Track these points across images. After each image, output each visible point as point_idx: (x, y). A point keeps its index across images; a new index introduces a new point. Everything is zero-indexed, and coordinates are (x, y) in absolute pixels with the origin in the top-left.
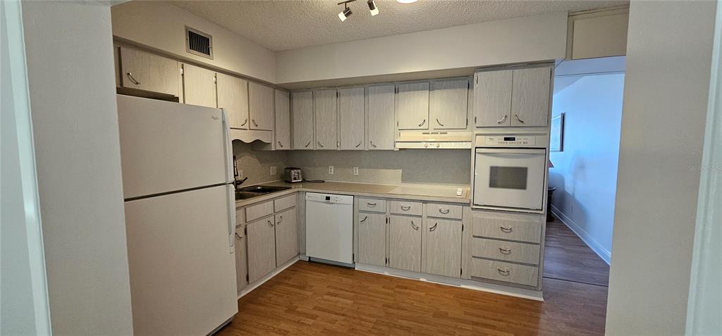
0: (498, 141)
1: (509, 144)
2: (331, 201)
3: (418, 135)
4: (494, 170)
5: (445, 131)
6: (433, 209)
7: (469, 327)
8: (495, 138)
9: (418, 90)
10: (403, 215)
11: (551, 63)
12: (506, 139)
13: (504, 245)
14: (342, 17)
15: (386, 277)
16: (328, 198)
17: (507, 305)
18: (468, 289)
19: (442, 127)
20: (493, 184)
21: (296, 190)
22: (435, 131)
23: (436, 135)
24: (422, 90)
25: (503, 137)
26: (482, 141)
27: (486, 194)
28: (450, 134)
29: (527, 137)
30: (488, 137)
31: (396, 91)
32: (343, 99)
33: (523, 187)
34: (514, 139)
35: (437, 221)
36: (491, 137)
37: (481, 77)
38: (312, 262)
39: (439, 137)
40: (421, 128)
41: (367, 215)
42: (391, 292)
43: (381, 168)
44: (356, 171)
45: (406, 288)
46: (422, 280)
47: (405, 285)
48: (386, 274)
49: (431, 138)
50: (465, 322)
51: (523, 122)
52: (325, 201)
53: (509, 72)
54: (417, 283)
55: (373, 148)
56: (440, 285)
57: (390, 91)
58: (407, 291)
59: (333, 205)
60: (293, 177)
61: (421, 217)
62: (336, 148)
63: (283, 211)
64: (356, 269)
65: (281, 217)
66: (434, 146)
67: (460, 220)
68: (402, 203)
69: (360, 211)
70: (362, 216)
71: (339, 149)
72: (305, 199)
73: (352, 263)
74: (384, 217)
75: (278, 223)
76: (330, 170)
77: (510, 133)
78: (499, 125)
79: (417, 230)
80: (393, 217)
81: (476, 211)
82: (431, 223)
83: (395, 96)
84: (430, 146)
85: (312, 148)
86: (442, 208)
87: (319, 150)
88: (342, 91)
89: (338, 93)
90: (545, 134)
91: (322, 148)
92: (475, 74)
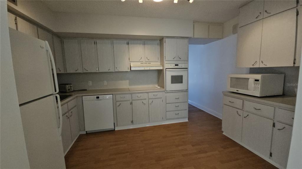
0: (173, 66)
1: (177, 67)
2: (100, 99)
3: (139, 64)
4: (173, 77)
5: (150, 62)
6: (151, 95)
8: (172, 65)
10: (138, 100)
11: (188, 38)
12: (176, 65)
13: (177, 105)
16: (98, 98)
18: (165, 124)
19: (149, 61)
20: (173, 82)
21: (76, 96)
22: (146, 62)
23: (146, 64)
24: (140, 44)
25: (174, 65)
26: (167, 66)
27: (169, 85)
28: (152, 63)
29: (182, 64)
31: (128, 44)
33: (182, 82)
34: (178, 65)
35: (153, 100)
36: (171, 64)
37: (167, 40)
39: (148, 65)
40: (140, 61)
41: (120, 102)
42: (139, 135)
44: (106, 82)
49: (144, 65)
51: (180, 59)
52: (96, 99)
54: (146, 128)
55: (118, 71)
57: (124, 43)
58: (145, 132)
60: (68, 89)
61: (146, 99)
62: (96, 71)
63: (72, 109)
64: (115, 130)
65: (72, 112)
66: (148, 69)
67: (161, 98)
68: (137, 95)
69: (116, 102)
70: (118, 104)
71: (98, 72)
72: (83, 101)
73: (113, 127)
74: (129, 102)
75: (71, 116)
76: (89, 83)
77: (177, 63)
78: (173, 60)
79: (145, 105)
80: (133, 102)
81: (167, 93)
82: (150, 101)
83: (127, 46)
84: (146, 69)
85: (80, 72)
86: (154, 94)
87: (85, 73)
88: (98, 41)
89: (95, 42)
90: (187, 63)
91: (87, 72)
92: (164, 40)
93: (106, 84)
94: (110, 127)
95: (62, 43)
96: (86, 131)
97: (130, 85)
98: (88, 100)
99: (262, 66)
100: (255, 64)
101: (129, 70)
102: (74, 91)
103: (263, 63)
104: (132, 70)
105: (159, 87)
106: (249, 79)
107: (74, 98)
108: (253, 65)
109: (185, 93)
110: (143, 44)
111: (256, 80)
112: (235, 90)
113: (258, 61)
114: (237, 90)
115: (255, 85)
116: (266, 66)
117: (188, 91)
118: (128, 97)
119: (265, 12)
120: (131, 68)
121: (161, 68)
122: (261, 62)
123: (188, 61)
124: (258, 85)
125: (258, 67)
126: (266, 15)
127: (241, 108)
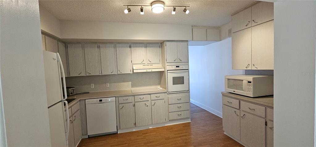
0: (174, 68)
1: (178, 68)
2: (102, 102)
3: (141, 66)
4: (174, 79)
5: (152, 64)
6: (153, 97)
7: (179, 139)
8: (173, 66)
9: (140, 47)
10: (141, 101)
11: (187, 41)
12: (177, 67)
13: (179, 105)
14: (126, 11)
15: (135, 132)
16: (101, 101)
17: (183, 127)
18: (168, 126)
20: (174, 83)
21: (79, 99)
22: (148, 64)
23: (148, 66)
24: (142, 47)
25: (175, 66)
26: (168, 68)
27: (172, 87)
28: (154, 65)
29: (182, 66)
30: (171, 66)
32: (102, 49)
33: (183, 84)
34: (179, 67)
35: (155, 101)
37: (168, 44)
38: (90, 137)
39: (150, 67)
40: (142, 63)
41: (123, 105)
42: (142, 137)
43: (121, 82)
44: (108, 85)
45: (147, 133)
46: (150, 128)
47: (146, 132)
48: (134, 130)
49: (146, 67)
50: (177, 137)
51: (181, 60)
52: (99, 102)
53: (176, 43)
54: (149, 130)
55: (120, 73)
56: (158, 128)
57: (127, 47)
58: (148, 134)
59: (103, 104)
60: (70, 93)
61: (148, 101)
62: (99, 74)
63: (75, 112)
64: (118, 133)
65: (75, 116)
66: (150, 71)
67: (164, 99)
68: (140, 97)
69: (119, 104)
70: (121, 106)
71: (101, 75)
72: (85, 104)
73: (116, 131)
74: (132, 104)
75: (74, 120)
76: (92, 86)
77: (178, 64)
78: (174, 62)
79: (147, 107)
80: (136, 104)
81: (169, 95)
82: (153, 102)
83: (129, 49)
84: (148, 71)
85: (83, 75)
86: (157, 96)
87: (88, 76)
88: (101, 45)
89: (99, 46)
90: (188, 65)
91: (90, 75)
92: (165, 43)
93: (109, 86)
94: (113, 130)
95: (66, 47)
96: (89, 135)
97: (132, 86)
98: (91, 103)
99: (254, 68)
100: (248, 67)
101: (132, 72)
102: (76, 94)
103: (254, 66)
104: (134, 72)
105: (161, 89)
106: (243, 80)
107: (78, 102)
108: (246, 67)
109: (187, 94)
110: (145, 47)
111: (249, 82)
112: (232, 90)
113: (250, 64)
114: (234, 91)
115: (249, 86)
116: (257, 69)
117: (189, 92)
118: (131, 99)
119: (252, 21)
120: (134, 70)
121: (163, 70)
122: (252, 65)
123: (188, 62)
124: (250, 86)
125: (251, 69)
126: (254, 24)
127: (238, 108)
